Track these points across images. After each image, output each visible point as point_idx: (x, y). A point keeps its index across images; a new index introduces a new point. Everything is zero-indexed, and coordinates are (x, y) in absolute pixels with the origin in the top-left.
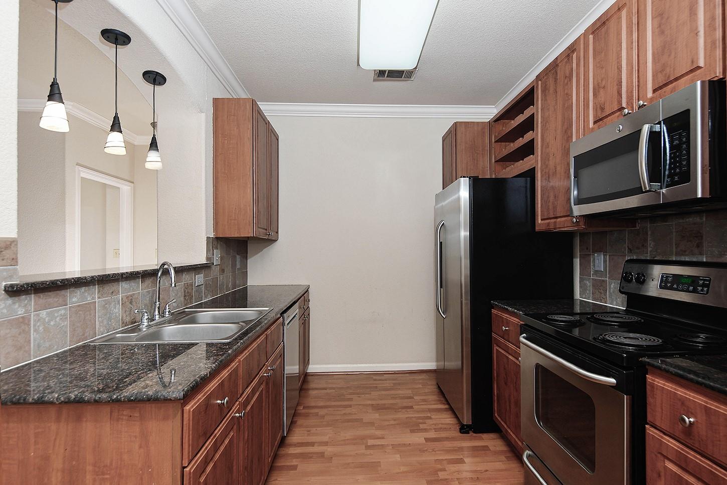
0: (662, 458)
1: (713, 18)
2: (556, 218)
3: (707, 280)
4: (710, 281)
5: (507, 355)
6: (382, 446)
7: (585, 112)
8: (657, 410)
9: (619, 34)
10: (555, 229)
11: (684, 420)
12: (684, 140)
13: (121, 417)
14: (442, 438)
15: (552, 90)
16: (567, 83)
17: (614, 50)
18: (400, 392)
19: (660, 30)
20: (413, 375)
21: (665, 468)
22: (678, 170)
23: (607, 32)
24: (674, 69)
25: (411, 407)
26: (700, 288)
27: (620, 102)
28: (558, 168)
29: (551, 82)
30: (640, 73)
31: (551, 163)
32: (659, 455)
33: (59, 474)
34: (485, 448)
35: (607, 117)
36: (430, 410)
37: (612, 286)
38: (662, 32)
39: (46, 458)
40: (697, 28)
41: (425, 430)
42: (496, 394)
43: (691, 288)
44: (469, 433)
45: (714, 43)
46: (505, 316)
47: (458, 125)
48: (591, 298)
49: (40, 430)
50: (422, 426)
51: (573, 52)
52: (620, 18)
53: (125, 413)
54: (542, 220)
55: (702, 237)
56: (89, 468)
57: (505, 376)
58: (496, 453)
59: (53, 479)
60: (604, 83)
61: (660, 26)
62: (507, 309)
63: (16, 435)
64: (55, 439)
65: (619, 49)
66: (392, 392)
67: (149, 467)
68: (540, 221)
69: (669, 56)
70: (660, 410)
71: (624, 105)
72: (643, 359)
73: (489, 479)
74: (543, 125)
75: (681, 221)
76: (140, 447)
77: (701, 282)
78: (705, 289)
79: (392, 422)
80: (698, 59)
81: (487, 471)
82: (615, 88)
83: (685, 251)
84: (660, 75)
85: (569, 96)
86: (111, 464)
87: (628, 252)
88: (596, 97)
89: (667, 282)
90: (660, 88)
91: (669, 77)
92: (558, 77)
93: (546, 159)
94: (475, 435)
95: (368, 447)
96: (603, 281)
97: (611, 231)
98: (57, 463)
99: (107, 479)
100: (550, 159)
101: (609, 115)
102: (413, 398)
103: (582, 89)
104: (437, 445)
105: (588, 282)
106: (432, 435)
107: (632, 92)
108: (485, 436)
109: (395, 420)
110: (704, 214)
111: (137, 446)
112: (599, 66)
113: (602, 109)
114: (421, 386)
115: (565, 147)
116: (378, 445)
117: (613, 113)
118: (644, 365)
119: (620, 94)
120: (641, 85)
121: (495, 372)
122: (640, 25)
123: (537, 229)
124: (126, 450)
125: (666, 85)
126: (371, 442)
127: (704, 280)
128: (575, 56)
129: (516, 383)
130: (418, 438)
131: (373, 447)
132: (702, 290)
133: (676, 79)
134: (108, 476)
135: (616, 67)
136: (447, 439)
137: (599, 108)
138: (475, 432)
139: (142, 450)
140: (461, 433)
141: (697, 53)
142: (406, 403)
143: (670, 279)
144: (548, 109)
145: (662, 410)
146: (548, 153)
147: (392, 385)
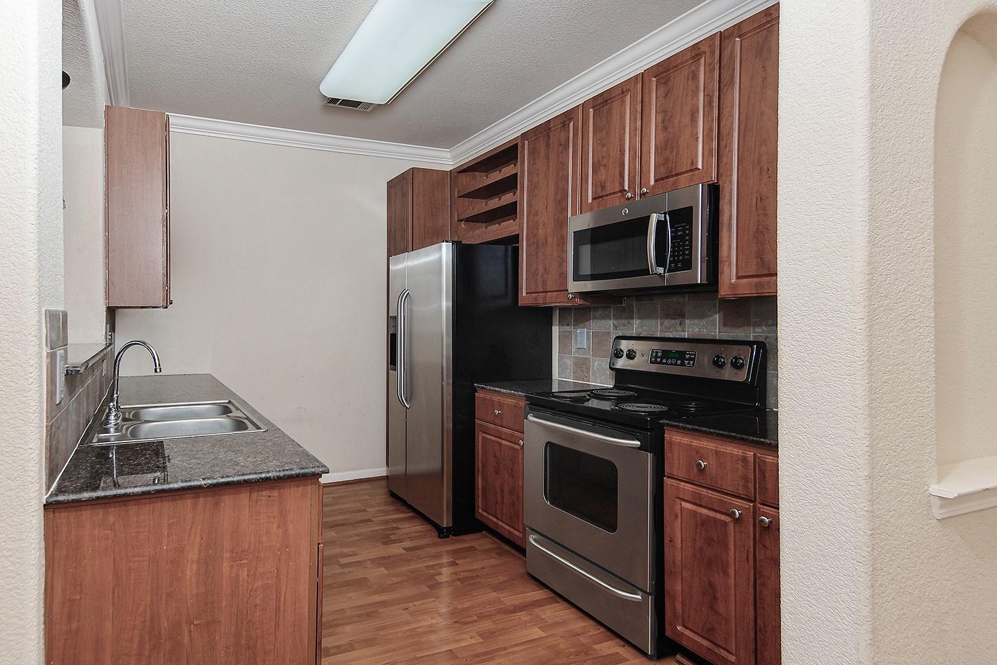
0: (679, 501)
1: (711, 130)
2: (547, 292)
3: (693, 355)
4: (695, 355)
5: (499, 440)
6: (359, 563)
7: (583, 186)
8: (675, 463)
9: (622, 117)
10: (544, 304)
11: (700, 465)
12: (687, 232)
13: (260, 498)
14: (422, 545)
15: (542, 154)
16: (562, 152)
17: (617, 130)
18: (345, 506)
19: (664, 125)
20: (350, 486)
21: (682, 509)
22: (681, 258)
23: (609, 111)
24: (675, 165)
25: (370, 520)
26: (686, 362)
27: (622, 184)
28: (550, 240)
29: (541, 145)
30: (643, 160)
31: (541, 232)
32: (677, 500)
33: (194, 567)
34: (472, 549)
35: (607, 195)
36: (394, 521)
37: (596, 364)
38: (665, 128)
39: (180, 550)
40: (697, 134)
41: (400, 541)
42: (480, 487)
43: (679, 362)
44: (449, 537)
45: (711, 151)
46: (496, 398)
47: (415, 171)
48: (572, 377)
49: (174, 520)
50: (393, 537)
51: (570, 120)
52: (623, 102)
53: (264, 493)
54: (527, 293)
55: (684, 315)
56: (227, 555)
57: (496, 465)
58: (485, 551)
59: (188, 573)
60: (605, 161)
61: (663, 122)
62: (501, 392)
63: (147, 529)
64: (191, 528)
65: (623, 132)
66: (336, 507)
67: (287, 547)
68: (524, 294)
69: (672, 152)
70: (677, 461)
71: (626, 188)
72: (662, 421)
73: (488, 575)
74: (531, 190)
75: (666, 300)
76: (279, 527)
77: (687, 356)
78: (692, 362)
79: (355, 538)
80: (697, 161)
81: (484, 568)
82: (617, 169)
83: (669, 328)
84: (662, 168)
85: (564, 166)
86: (249, 548)
87: (613, 329)
88: (596, 173)
89: (656, 357)
90: (662, 179)
91: (670, 172)
92: (551, 142)
93: (533, 228)
94: (455, 538)
95: (343, 566)
96: (586, 358)
97: (596, 307)
98: (193, 554)
99: (245, 563)
100: (540, 228)
101: (610, 194)
102: (365, 510)
103: (579, 162)
104: (421, 553)
105: (568, 361)
106: (407, 544)
107: (634, 177)
108: (466, 537)
109: (358, 535)
110: (687, 295)
111: (275, 526)
112: (601, 143)
113: (603, 187)
114: (368, 497)
115: (558, 218)
116: (354, 562)
117: (614, 193)
118: (663, 425)
119: (622, 177)
120: (643, 172)
121: (480, 463)
122: (644, 116)
123: (520, 303)
124: (265, 532)
125: (667, 177)
126: (343, 561)
127: (691, 355)
128: (571, 124)
129: (512, 469)
130: (396, 549)
131: (349, 565)
132: (689, 363)
133: (677, 175)
134: (246, 561)
135: (619, 149)
136: (427, 546)
137: (600, 185)
138: (454, 535)
139: (280, 530)
140: (440, 537)
141: (696, 156)
142: (360, 516)
143: (659, 354)
144: (538, 174)
145: (679, 460)
146: (536, 222)
147: (332, 500)
